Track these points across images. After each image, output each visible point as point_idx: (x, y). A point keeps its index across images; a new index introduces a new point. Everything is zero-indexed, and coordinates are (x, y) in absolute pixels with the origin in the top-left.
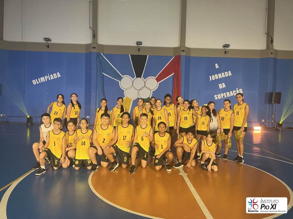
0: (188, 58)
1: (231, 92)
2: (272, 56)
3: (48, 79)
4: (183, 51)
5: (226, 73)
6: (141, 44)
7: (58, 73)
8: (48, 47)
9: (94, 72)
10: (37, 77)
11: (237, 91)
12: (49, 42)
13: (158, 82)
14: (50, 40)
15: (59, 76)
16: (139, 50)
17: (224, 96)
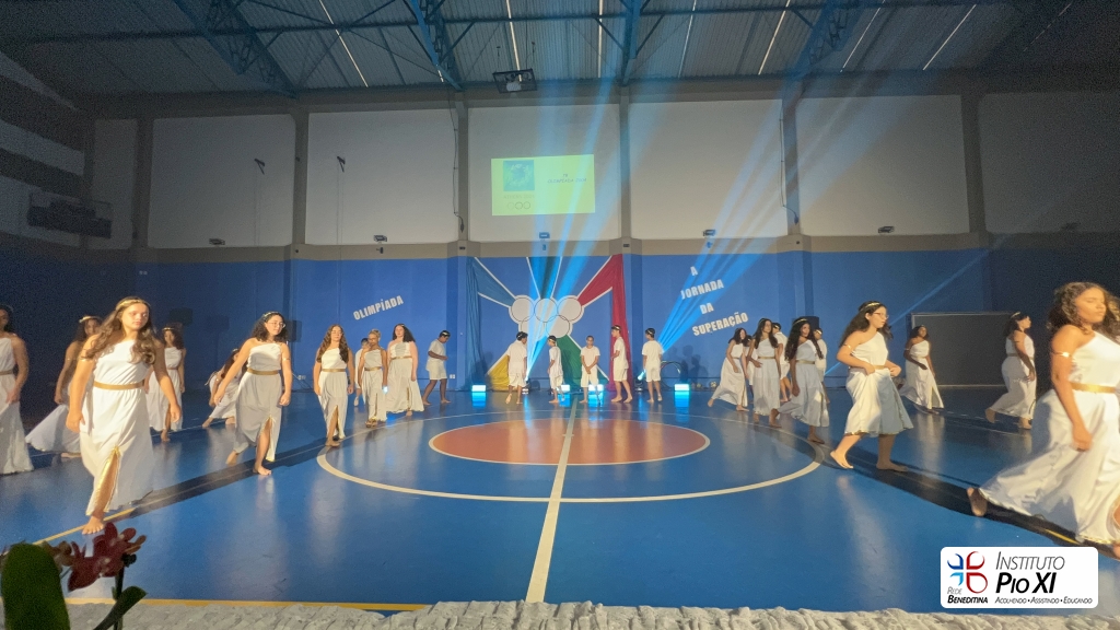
0: (637, 260)
1: (725, 320)
2: (800, 248)
3: (381, 309)
4: (626, 246)
5: (713, 283)
6: (548, 236)
7: (399, 298)
8: (382, 250)
9: (462, 291)
10: (361, 307)
11: (737, 317)
12: (383, 242)
13: (582, 304)
14: (384, 239)
15: (400, 301)
16: (545, 246)
17: (711, 329)
